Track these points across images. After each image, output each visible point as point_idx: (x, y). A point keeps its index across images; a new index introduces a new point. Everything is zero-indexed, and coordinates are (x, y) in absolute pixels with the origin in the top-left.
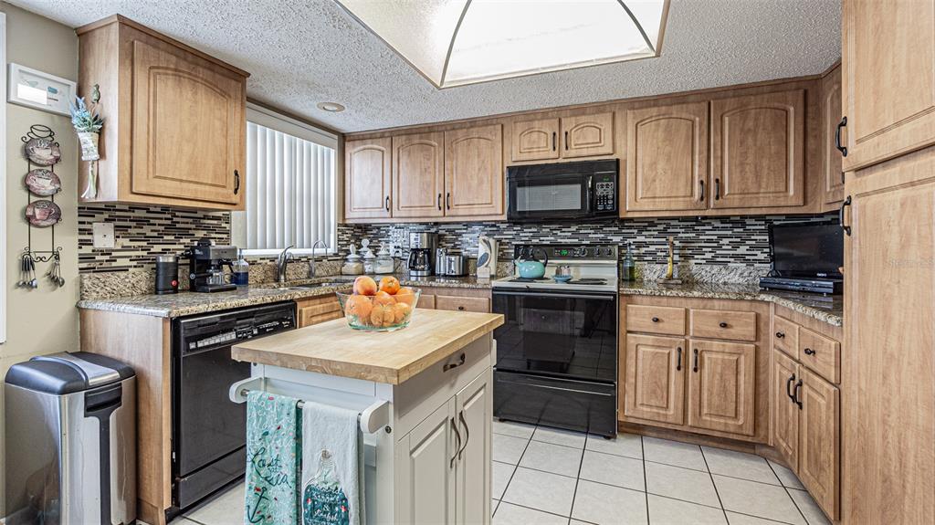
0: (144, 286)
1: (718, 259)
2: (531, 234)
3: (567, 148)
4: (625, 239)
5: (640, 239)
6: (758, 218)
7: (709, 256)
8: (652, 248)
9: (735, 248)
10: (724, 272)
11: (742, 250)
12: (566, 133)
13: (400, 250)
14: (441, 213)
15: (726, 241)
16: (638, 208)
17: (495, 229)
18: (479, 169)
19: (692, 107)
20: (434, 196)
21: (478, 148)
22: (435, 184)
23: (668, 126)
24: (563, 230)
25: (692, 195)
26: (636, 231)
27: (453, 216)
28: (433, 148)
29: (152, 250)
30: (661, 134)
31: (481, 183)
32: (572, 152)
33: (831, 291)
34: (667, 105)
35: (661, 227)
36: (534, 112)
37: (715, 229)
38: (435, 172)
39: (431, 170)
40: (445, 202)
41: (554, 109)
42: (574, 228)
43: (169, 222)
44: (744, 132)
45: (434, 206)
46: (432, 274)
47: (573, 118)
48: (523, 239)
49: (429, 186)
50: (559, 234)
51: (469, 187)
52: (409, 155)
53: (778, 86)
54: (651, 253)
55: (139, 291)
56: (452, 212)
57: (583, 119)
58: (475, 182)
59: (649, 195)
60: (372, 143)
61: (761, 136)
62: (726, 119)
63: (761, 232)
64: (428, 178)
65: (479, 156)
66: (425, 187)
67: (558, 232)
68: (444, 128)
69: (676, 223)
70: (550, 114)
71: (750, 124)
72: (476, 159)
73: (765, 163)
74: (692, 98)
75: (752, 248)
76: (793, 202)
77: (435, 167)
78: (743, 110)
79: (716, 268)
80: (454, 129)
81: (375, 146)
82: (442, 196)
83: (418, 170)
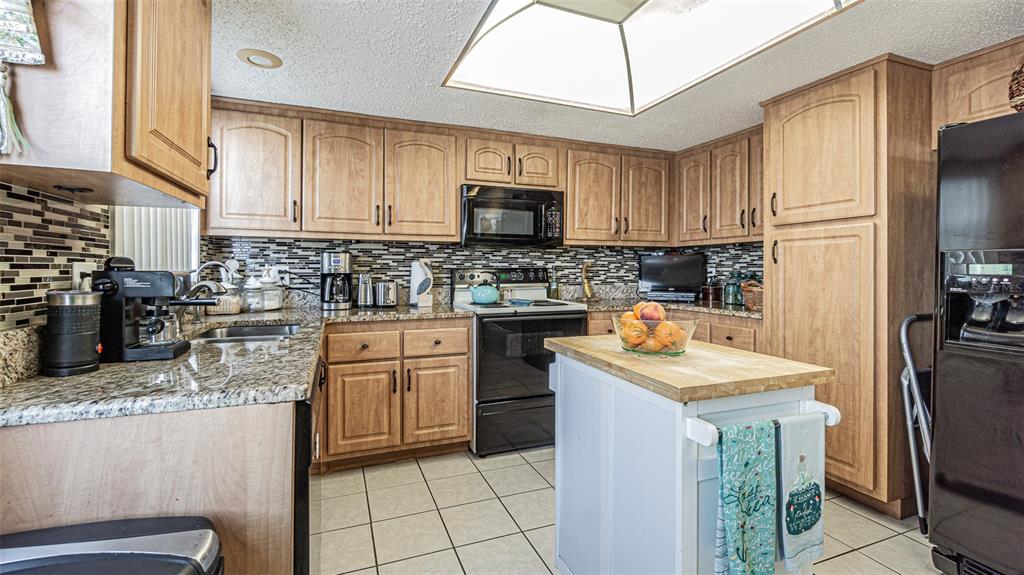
0: (19, 362)
1: (608, 280)
2: (464, 258)
3: (520, 174)
4: (547, 263)
5: (558, 263)
6: (631, 248)
7: (603, 277)
8: (566, 271)
9: (618, 271)
10: (613, 290)
11: (622, 273)
12: (520, 160)
13: (287, 276)
14: (379, 229)
15: (612, 266)
16: (575, 237)
17: (424, 250)
18: (430, 182)
19: (612, 157)
20: (370, 207)
21: (429, 159)
22: (370, 191)
23: (596, 170)
24: (495, 253)
25: (610, 229)
26: (554, 256)
27: (394, 234)
28: (368, 148)
29: (18, 281)
30: (591, 176)
31: (431, 198)
32: (525, 179)
33: (693, 299)
34: (597, 152)
35: (572, 254)
36: (490, 132)
37: (606, 256)
38: (371, 177)
39: (366, 172)
40: (385, 215)
41: (509, 134)
42: (504, 252)
43: (37, 220)
44: (641, 184)
45: (369, 220)
46: (355, 306)
47: (526, 147)
48: (455, 262)
49: (361, 194)
50: (491, 258)
51: (417, 202)
52: (332, 148)
53: (657, 154)
54: (566, 276)
55: (14, 375)
56: (395, 228)
57: (535, 149)
58: (425, 197)
59: (584, 226)
60: (266, 121)
61: (649, 189)
62: (631, 172)
63: (633, 259)
64: (361, 183)
65: (429, 167)
66: (357, 194)
67: (490, 256)
68: (382, 125)
69: (581, 250)
70: (504, 138)
71: (643, 179)
72: (426, 172)
73: (651, 208)
74: (610, 150)
75: (627, 271)
76: (663, 239)
77: (370, 172)
78: (639, 168)
79: (609, 287)
80: (395, 129)
81: (273, 127)
82: (381, 207)
83: (346, 173)
